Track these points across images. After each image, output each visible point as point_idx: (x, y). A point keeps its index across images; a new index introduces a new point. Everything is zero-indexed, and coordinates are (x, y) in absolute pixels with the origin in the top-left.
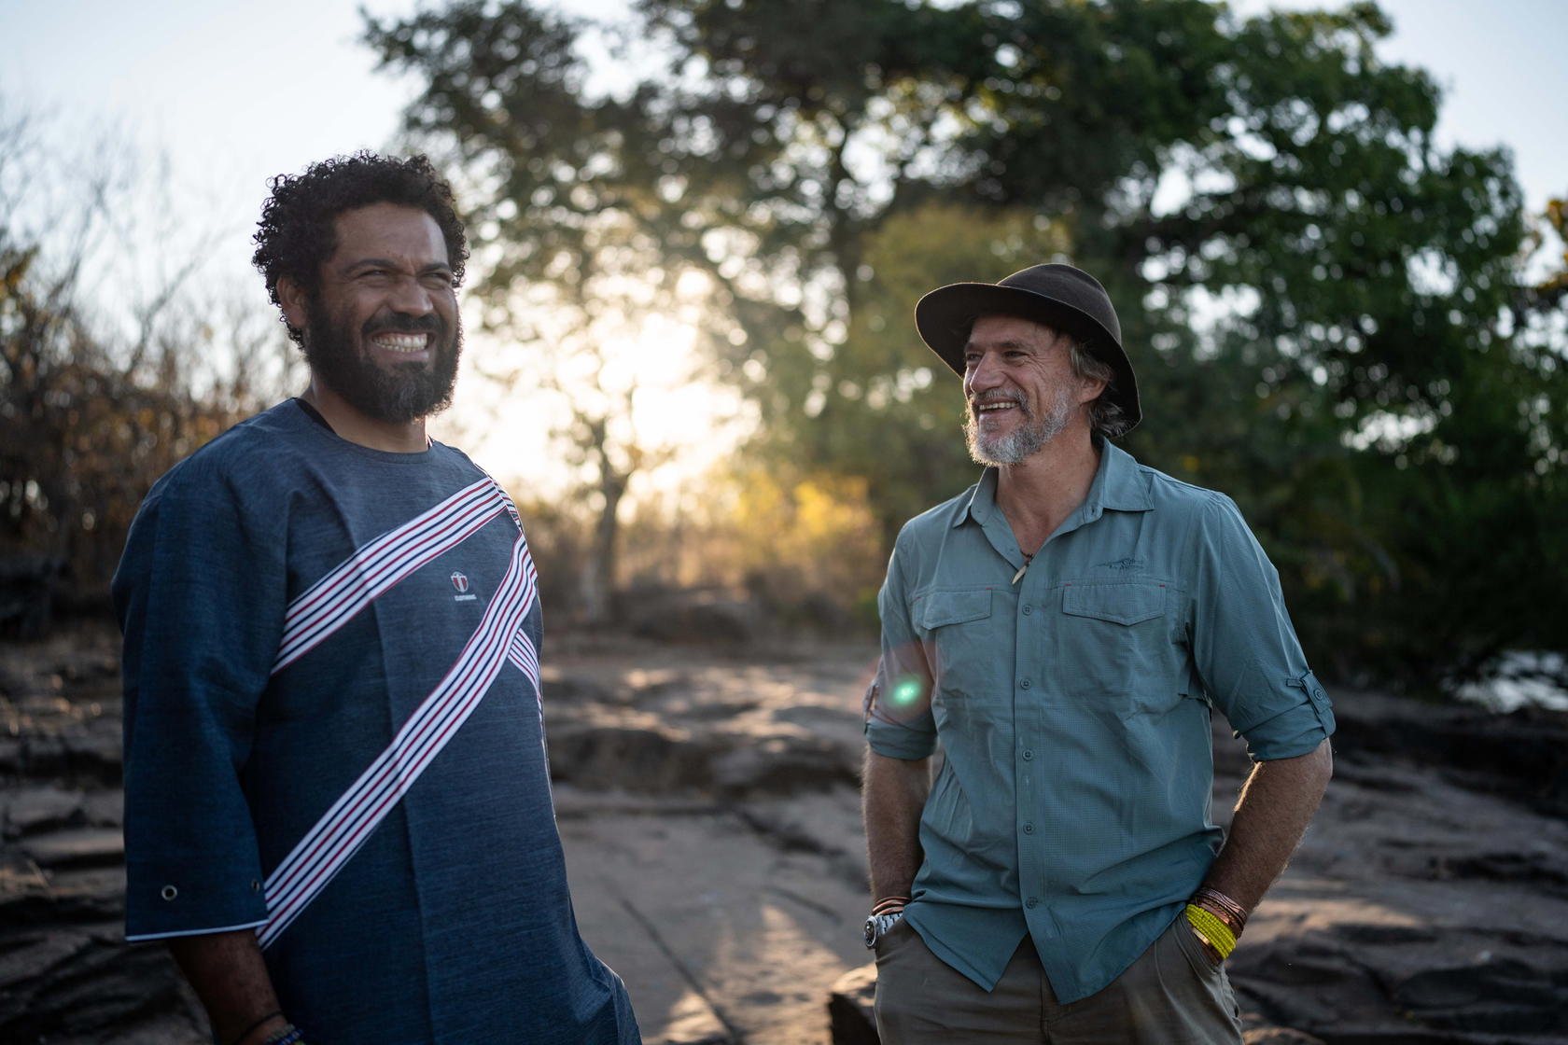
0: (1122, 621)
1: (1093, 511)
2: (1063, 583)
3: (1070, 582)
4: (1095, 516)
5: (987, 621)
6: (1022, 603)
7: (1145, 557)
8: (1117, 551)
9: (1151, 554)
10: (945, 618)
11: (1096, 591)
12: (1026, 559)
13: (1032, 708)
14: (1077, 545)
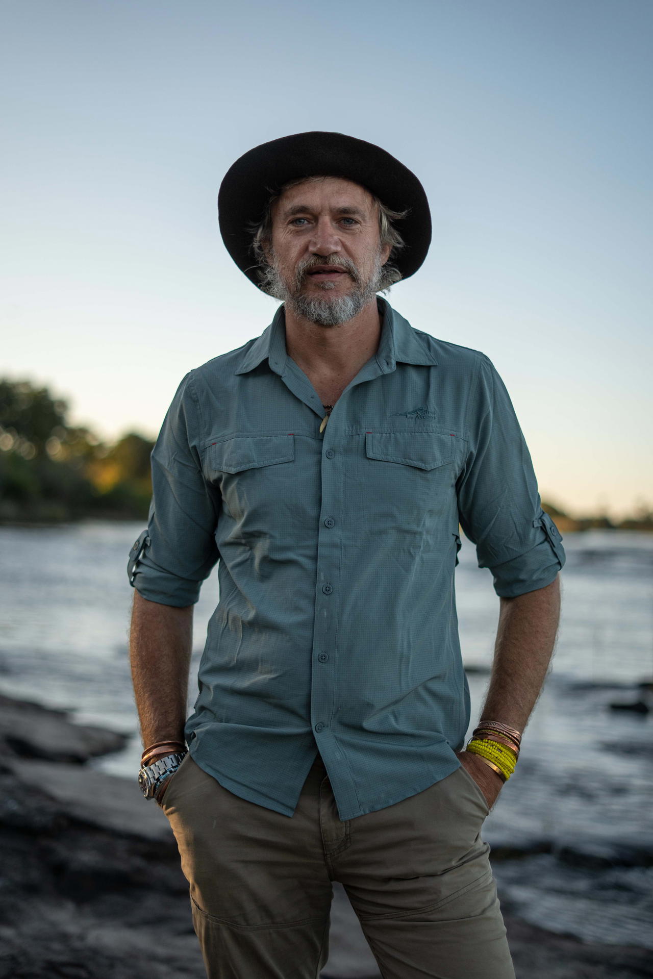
0: (422, 466)
1: (388, 364)
2: (364, 431)
3: (371, 431)
4: (391, 368)
5: (291, 465)
6: (326, 447)
7: (436, 408)
8: (411, 403)
9: (441, 405)
10: (249, 462)
11: (396, 439)
12: (327, 410)
13: (334, 546)
14: (374, 394)
